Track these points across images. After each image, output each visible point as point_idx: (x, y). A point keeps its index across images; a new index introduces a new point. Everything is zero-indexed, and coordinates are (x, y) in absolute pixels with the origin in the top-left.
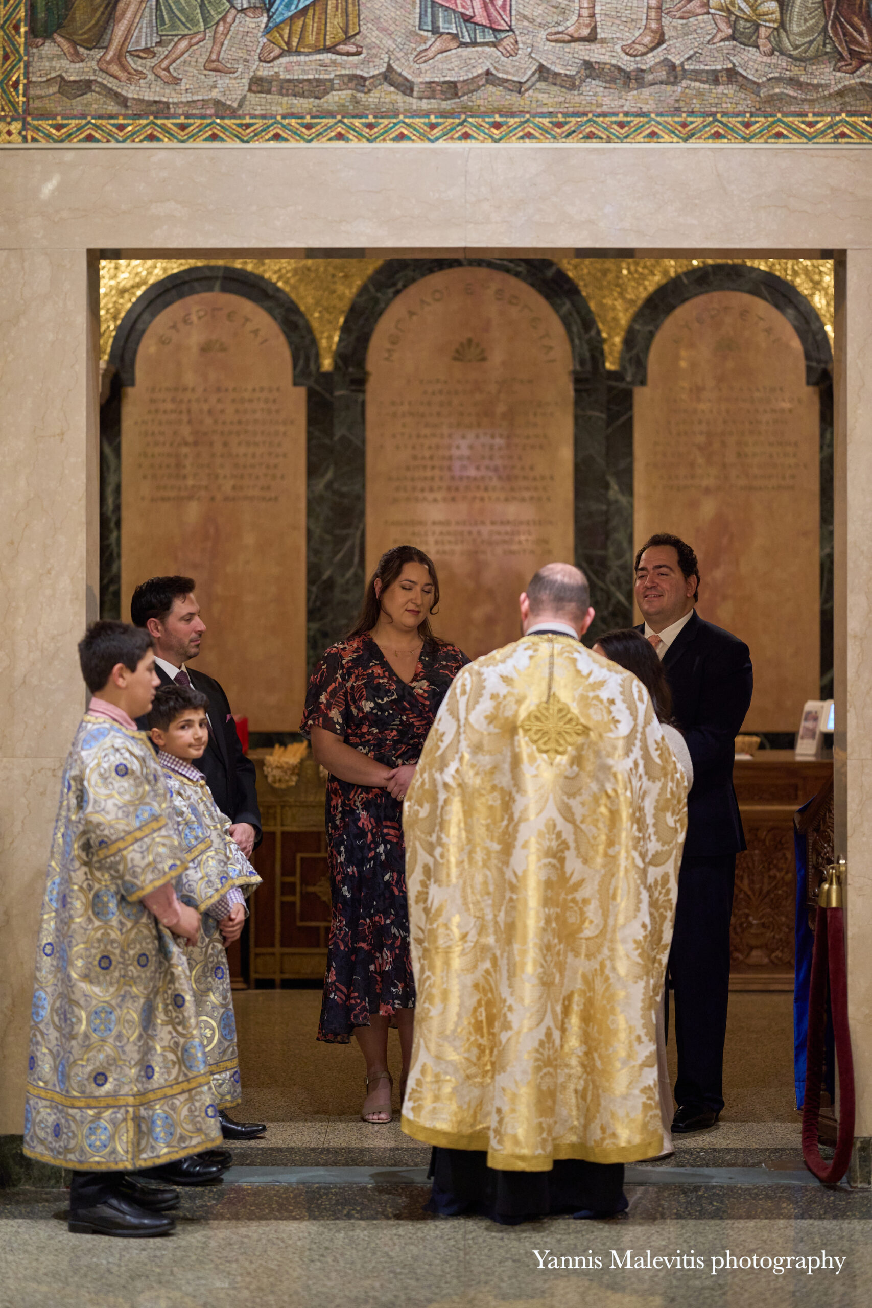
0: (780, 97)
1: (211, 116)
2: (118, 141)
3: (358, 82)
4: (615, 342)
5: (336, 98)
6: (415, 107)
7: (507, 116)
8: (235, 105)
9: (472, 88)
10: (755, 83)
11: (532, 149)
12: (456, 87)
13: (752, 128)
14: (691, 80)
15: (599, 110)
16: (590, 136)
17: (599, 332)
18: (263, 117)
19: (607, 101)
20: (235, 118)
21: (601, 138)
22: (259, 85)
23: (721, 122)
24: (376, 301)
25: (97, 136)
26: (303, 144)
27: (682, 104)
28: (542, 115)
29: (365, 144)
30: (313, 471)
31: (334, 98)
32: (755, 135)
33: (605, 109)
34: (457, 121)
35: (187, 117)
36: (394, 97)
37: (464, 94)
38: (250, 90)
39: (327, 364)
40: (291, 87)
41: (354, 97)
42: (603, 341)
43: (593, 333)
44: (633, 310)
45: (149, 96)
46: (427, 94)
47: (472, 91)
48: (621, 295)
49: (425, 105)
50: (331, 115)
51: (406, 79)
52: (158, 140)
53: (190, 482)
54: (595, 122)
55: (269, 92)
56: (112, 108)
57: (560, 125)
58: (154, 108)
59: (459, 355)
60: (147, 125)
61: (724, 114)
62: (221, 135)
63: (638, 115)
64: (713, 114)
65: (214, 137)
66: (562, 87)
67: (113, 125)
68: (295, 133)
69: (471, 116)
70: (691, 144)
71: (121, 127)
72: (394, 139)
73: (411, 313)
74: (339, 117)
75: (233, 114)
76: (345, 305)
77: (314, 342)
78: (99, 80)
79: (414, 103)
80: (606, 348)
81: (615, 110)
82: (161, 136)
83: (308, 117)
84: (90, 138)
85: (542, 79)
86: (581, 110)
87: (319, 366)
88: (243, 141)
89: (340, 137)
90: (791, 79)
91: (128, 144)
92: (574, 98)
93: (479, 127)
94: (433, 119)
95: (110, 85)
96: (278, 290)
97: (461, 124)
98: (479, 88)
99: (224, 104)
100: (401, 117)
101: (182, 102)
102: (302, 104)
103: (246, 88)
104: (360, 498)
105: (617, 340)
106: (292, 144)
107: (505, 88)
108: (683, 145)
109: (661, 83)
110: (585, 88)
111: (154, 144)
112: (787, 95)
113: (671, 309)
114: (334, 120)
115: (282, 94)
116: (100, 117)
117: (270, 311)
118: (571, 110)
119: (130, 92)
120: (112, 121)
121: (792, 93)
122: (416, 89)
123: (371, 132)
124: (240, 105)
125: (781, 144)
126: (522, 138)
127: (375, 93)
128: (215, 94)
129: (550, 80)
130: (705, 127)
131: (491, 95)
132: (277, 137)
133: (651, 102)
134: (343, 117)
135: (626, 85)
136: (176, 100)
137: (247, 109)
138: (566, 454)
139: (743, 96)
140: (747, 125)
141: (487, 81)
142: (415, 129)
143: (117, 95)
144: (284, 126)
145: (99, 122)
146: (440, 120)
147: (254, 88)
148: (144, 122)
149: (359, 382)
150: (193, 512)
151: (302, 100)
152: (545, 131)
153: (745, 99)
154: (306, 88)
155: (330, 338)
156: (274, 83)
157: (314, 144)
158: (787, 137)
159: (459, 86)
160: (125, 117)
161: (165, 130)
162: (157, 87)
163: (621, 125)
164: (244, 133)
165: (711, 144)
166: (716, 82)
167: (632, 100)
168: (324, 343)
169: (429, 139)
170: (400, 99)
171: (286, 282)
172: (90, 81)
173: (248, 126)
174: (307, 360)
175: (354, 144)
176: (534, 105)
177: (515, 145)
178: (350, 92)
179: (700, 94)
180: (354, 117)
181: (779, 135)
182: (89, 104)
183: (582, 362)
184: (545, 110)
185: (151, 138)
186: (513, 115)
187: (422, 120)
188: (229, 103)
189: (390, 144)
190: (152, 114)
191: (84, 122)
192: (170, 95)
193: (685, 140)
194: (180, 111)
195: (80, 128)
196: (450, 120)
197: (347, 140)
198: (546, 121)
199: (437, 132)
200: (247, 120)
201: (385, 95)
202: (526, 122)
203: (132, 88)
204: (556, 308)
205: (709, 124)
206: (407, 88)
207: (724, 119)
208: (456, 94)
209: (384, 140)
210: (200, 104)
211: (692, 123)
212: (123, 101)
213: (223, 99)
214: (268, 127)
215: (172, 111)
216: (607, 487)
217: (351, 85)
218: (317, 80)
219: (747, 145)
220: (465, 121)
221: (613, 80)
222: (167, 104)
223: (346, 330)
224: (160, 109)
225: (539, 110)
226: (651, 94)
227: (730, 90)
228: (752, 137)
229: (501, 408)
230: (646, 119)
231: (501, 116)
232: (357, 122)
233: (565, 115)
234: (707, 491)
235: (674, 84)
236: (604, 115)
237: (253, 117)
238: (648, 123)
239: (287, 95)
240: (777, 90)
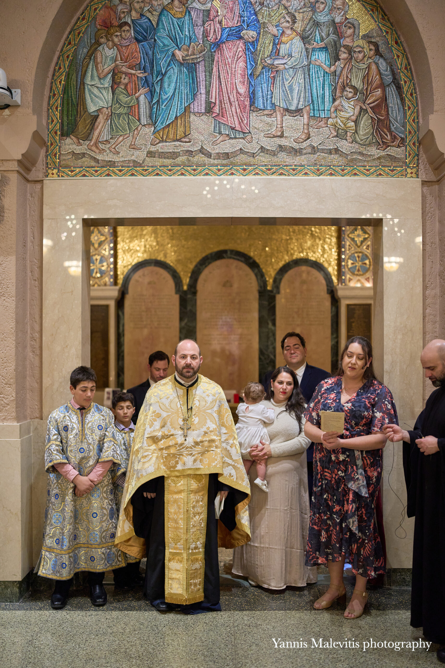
0: (355, 159)
1: (131, 166)
2: (95, 176)
3: (190, 153)
4: (270, 281)
5: (181, 159)
6: (212, 163)
7: (248, 166)
8: (141, 162)
9: (234, 155)
10: (346, 154)
11: (259, 178)
12: (228, 155)
13: (345, 171)
14: (321, 152)
15: (285, 164)
16: (281, 174)
17: (265, 279)
18: (152, 167)
19: (288, 160)
20: (141, 167)
21: (286, 175)
22: (150, 154)
23: (333, 169)
24: (199, 269)
25: (87, 175)
26: (168, 177)
27: (317, 162)
28: (262, 166)
29: (192, 177)
30: (181, 319)
31: (180, 160)
32: (346, 174)
33: (287, 163)
34: (229, 168)
35: (122, 167)
36: (204, 159)
37: (231, 158)
38: (147, 156)
39: (185, 288)
40: (163, 155)
41: (188, 158)
42: (267, 281)
43: (264, 278)
44: (276, 272)
45: (107, 159)
46: (218, 157)
47: (235, 156)
48: (272, 268)
49: (216, 162)
50: (179, 166)
51: (208, 152)
52: (111, 176)
53: (145, 323)
54: (283, 168)
55: (154, 157)
56: (93, 164)
57: (269, 170)
58: (109, 164)
59: (224, 285)
60: (107, 170)
61: (334, 166)
62: (136, 174)
63: (300, 166)
64: (330, 166)
65: (133, 175)
66: (270, 155)
67: (93, 170)
68: (165, 173)
69: (234, 166)
70: (321, 177)
71: (96, 171)
72: (204, 175)
73: (210, 273)
74: (182, 167)
75: (140, 166)
76: (190, 270)
77: (181, 281)
78: (88, 153)
79: (212, 161)
80: (268, 283)
81: (291, 164)
82: (112, 175)
83: (170, 167)
84: (84, 175)
85: (262, 152)
86: (278, 164)
87: (183, 288)
88: (144, 176)
89: (182, 174)
90: (360, 152)
91: (99, 177)
92: (275, 159)
93: (237, 170)
94: (219, 167)
95: (92, 155)
96: (170, 266)
97: (230, 169)
98: (237, 155)
99: (137, 162)
100: (207, 166)
101: (120, 161)
102: (167, 161)
103: (146, 155)
104: (195, 327)
105: (271, 281)
106: (164, 177)
107: (248, 155)
108: (318, 177)
109: (309, 154)
110: (279, 155)
111: (109, 177)
112: (358, 159)
113: (286, 271)
114: (180, 168)
115: (159, 158)
116: (88, 167)
117: (169, 272)
118: (274, 164)
119: (100, 157)
120: (93, 169)
121: (360, 158)
122: (212, 156)
123: (195, 172)
124: (143, 162)
125: (356, 178)
126: (254, 175)
127: (196, 157)
128: (133, 158)
129: (265, 152)
130: (326, 171)
131: (242, 158)
132: (157, 174)
133: (305, 161)
134: (184, 167)
135: (295, 154)
136: (118, 160)
137: (146, 163)
138: (256, 315)
139: (341, 159)
140: (343, 170)
141: (240, 152)
142: (212, 171)
143: (95, 158)
144: (160, 170)
145: (88, 169)
146: (223, 168)
147: (149, 155)
148: (105, 169)
149: (195, 293)
150: (146, 332)
151: (167, 160)
152: (263, 172)
153: (342, 160)
154: (169, 155)
155: (186, 280)
156: (157, 153)
157: (172, 177)
158: (359, 175)
159: (229, 154)
160: (98, 167)
161: (114, 172)
162: (111, 155)
163: (294, 170)
164: (146, 172)
165: (329, 177)
166: (331, 153)
167: (298, 160)
168: (184, 282)
169: (218, 175)
170: (206, 159)
171: (173, 264)
172: (84, 153)
173: (146, 170)
174: (179, 287)
175: (188, 177)
176: (259, 162)
177: (251, 177)
178: (186, 157)
179: (324, 158)
180: (188, 166)
181: (355, 174)
182: (84, 162)
183: (261, 287)
184: (263, 164)
185: (108, 175)
186: (251, 165)
187: (215, 168)
188: (139, 161)
189: (202, 177)
190: (108, 166)
191: (82, 169)
192: (116, 158)
193: (319, 176)
194: (120, 165)
195: (80, 172)
196: (226, 168)
197: (186, 175)
198: (264, 168)
199: (221, 172)
200: (146, 168)
201: (200, 158)
202: (256, 168)
203: (101, 156)
204: (253, 271)
205: (328, 170)
206: (209, 155)
207: (334, 168)
208: (228, 158)
209: (200, 175)
210: (127, 162)
211: (321, 169)
212: (97, 161)
213: (136, 160)
214: (154, 171)
215: (116, 165)
216: (268, 324)
217: (187, 154)
218: (174, 152)
219: (343, 178)
220: (232, 168)
221: (290, 152)
222: (114, 162)
223: (191, 278)
224: (112, 164)
225: (261, 164)
226: (305, 158)
227: (336, 156)
228: (345, 175)
229: (237, 301)
230: (303, 168)
231: (246, 166)
232: (189, 168)
233: (271, 166)
234: (298, 325)
235: (314, 154)
236: (287, 166)
237: (148, 166)
238: (304, 169)
239: (162, 158)
240: (354, 157)
